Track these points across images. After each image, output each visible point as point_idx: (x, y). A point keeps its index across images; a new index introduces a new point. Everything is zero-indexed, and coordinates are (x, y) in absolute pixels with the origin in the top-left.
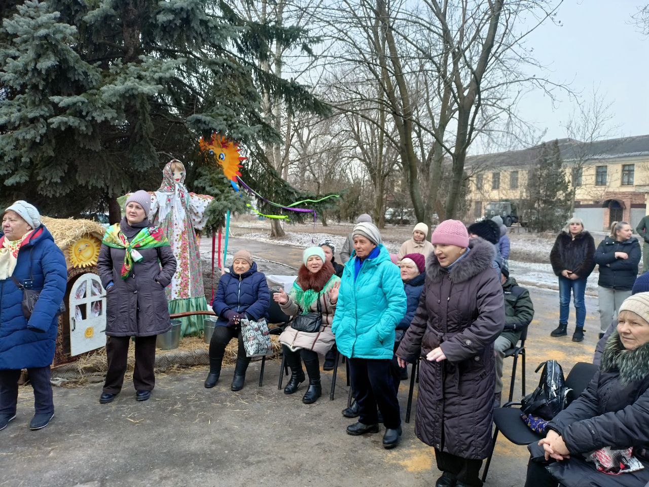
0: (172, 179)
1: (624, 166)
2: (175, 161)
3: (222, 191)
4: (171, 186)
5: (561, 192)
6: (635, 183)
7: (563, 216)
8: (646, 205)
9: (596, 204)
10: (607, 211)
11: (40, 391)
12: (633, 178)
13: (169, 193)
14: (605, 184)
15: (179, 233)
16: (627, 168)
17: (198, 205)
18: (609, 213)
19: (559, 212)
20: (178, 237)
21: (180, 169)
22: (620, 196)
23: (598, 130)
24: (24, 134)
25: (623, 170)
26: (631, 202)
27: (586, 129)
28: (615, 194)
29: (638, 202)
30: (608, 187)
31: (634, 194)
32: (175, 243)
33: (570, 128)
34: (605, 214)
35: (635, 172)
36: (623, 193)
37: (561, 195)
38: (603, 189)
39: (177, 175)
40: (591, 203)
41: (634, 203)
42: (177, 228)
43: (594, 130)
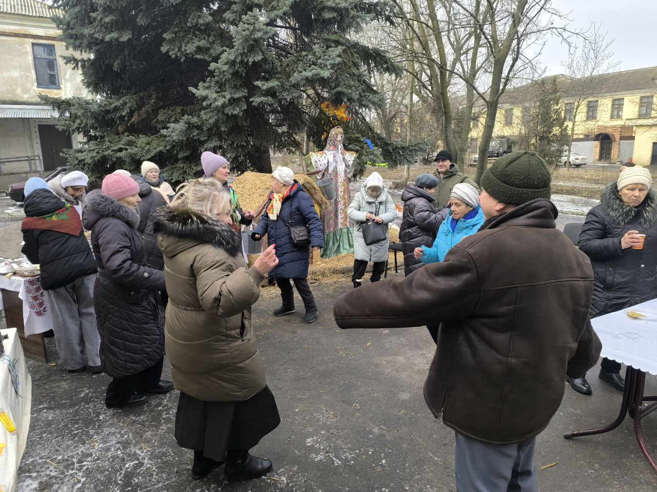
0: (337, 141)
1: (614, 100)
2: (338, 127)
3: (362, 148)
4: (336, 147)
5: (557, 128)
6: (624, 117)
7: (558, 150)
8: (634, 137)
9: (587, 138)
10: (597, 144)
11: (304, 296)
12: (622, 111)
13: (334, 152)
14: (595, 118)
15: (342, 181)
16: (617, 102)
17: (349, 159)
18: (599, 146)
19: (554, 147)
20: (341, 184)
21: (341, 133)
22: (610, 129)
23: (598, 69)
24: (232, 111)
25: (613, 105)
26: (621, 134)
27: (586, 68)
28: (606, 128)
29: (627, 134)
30: (598, 121)
31: (623, 127)
32: (340, 188)
33: (572, 69)
34: (596, 147)
35: (624, 106)
36: (614, 127)
37: (556, 130)
38: (594, 123)
39: (339, 138)
40: (582, 137)
41: (623, 135)
42: (340, 177)
43: (594, 69)
